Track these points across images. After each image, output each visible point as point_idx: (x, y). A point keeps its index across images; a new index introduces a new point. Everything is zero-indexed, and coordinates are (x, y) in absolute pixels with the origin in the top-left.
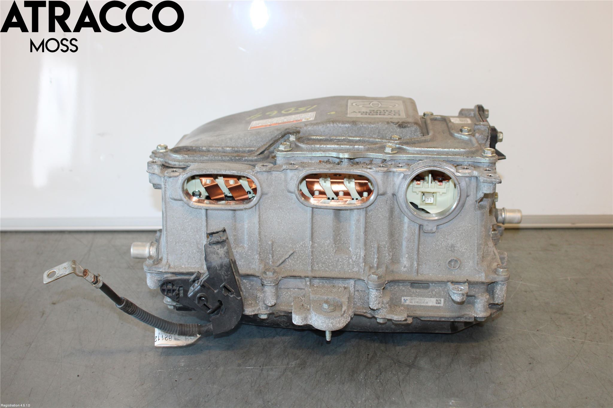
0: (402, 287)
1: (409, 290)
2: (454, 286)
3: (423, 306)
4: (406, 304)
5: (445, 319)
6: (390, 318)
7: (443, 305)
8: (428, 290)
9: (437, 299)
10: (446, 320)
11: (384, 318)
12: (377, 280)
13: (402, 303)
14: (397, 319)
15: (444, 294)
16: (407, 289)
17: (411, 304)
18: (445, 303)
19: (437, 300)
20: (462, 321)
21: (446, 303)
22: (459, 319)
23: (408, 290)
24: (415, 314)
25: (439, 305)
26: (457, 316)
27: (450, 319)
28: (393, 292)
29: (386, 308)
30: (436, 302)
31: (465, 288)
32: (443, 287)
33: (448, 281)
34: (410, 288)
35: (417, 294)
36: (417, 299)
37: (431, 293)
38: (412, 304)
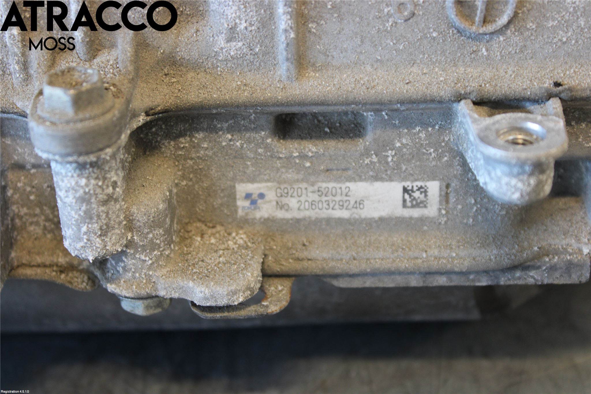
0: (229, 136)
1: (267, 147)
2: (488, 121)
3: (340, 221)
4: (258, 215)
5: (451, 280)
6: (176, 295)
7: (440, 210)
8: (361, 144)
9: (408, 184)
10: (456, 281)
11: (149, 297)
12: (70, 111)
13: (240, 213)
14: (206, 299)
15: (440, 157)
16: (258, 145)
17: (280, 214)
18: (447, 202)
19: (405, 190)
20: (531, 281)
21: (452, 200)
22: (518, 274)
23: (260, 151)
24: (305, 264)
25: (416, 213)
26: (506, 262)
27: (472, 277)
28: (190, 162)
29: (153, 246)
30: (404, 201)
31: (549, 130)
32: (433, 127)
33: (459, 98)
34: (269, 141)
35: (308, 164)
36: (310, 189)
37: (375, 159)
38: (289, 215)
